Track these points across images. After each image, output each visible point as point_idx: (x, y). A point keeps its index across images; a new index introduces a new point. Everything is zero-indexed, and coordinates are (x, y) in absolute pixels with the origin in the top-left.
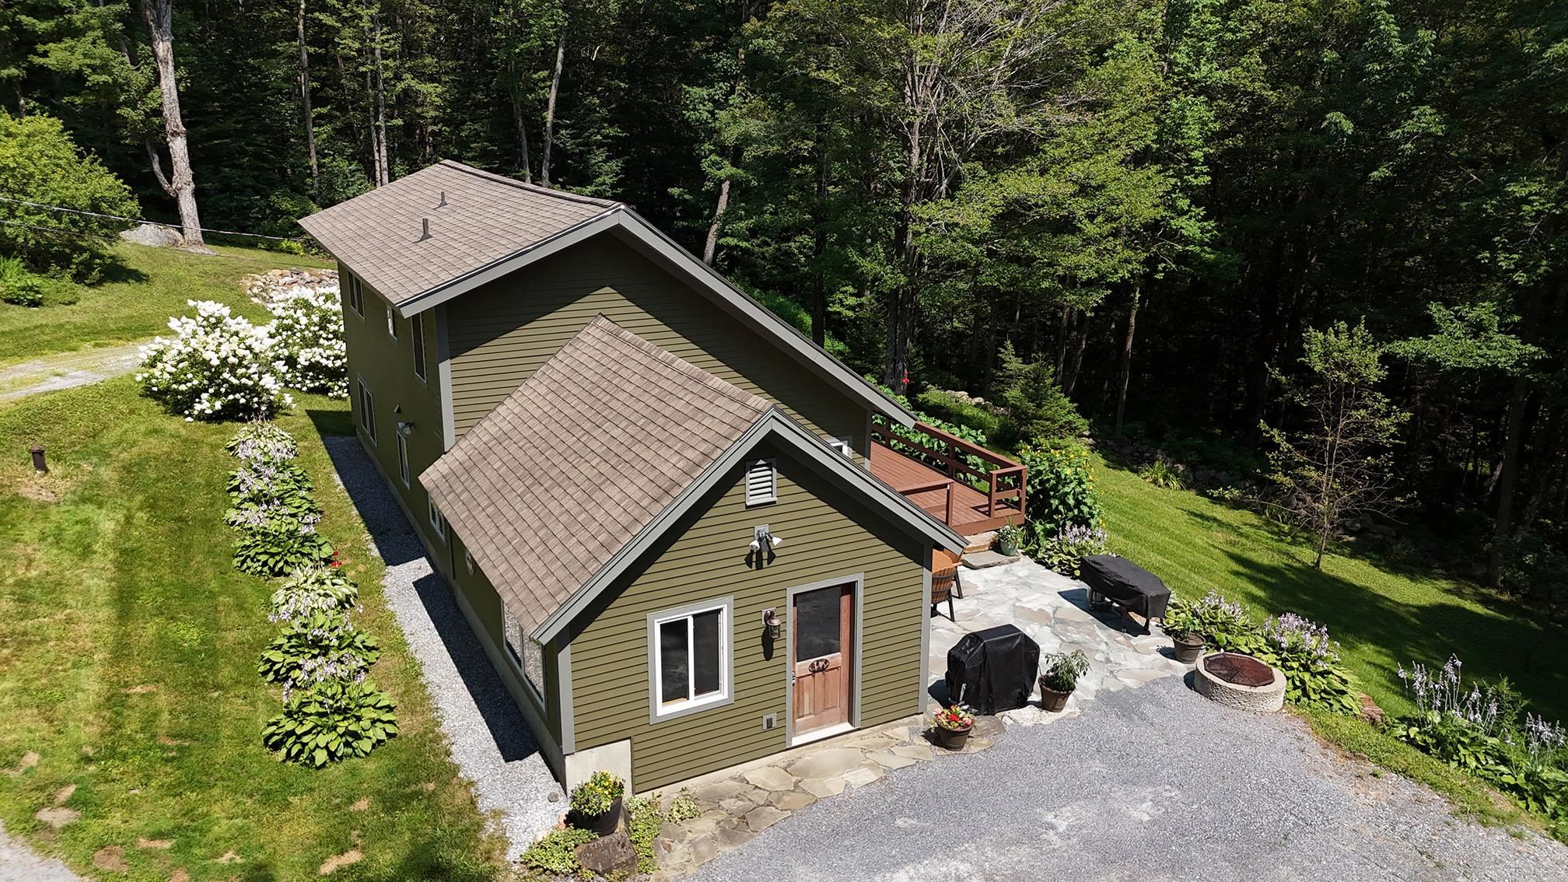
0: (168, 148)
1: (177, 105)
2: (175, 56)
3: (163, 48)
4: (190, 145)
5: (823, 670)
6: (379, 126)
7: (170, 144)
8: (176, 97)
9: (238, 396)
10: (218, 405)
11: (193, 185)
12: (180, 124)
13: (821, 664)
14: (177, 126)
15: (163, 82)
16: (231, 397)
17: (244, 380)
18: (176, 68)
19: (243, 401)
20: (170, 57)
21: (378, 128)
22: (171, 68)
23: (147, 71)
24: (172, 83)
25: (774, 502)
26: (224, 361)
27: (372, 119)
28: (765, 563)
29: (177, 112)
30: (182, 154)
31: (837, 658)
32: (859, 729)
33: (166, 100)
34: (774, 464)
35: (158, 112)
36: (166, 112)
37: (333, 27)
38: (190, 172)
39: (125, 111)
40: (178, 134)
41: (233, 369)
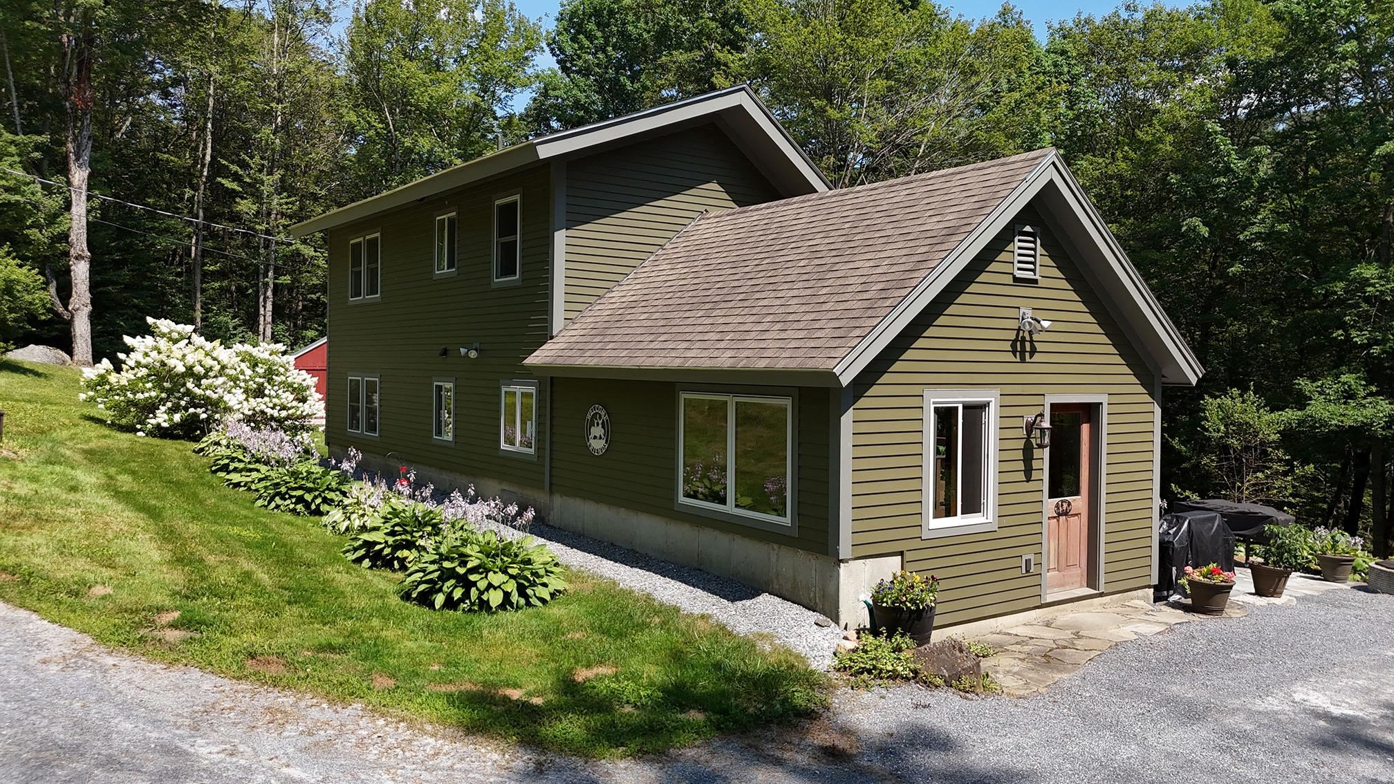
0: (70, 271)
1: (85, 231)
2: (89, 189)
3: (79, 176)
4: (93, 272)
5: (1066, 514)
6: (267, 283)
7: (72, 268)
8: (85, 224)
9: (199, 410)
10: (177, 418)
11: (90, 308)
12: (86, 249)
13: (1065, 505)
14: (83, 251)
15: (74, 209)
16: (191, 410)
17: (208, 393)
18: (89, 198)
19: (204, 416)
20: (84, 187)
21: (266, 285)
22: (84, 197)
23: (60, 200)
24: (83, 212)
25: (1035, 281)
26: (190, 369)
27: (261, 276)
28: (1027, 355)
29: (84, 238)
30: (83, 277)
31: (1079, 503)
32: (1102, 595)
33: (74, 224)
34: (1039, 234)
35: (65, 237)
36: (73, 237)
37: (233, 190)
38: (88, 295)
39: (34, 233)
40: (83, 258)
41: (198, 379)
